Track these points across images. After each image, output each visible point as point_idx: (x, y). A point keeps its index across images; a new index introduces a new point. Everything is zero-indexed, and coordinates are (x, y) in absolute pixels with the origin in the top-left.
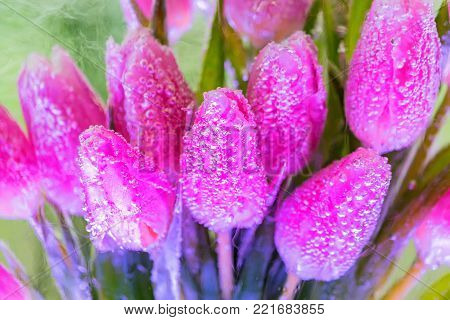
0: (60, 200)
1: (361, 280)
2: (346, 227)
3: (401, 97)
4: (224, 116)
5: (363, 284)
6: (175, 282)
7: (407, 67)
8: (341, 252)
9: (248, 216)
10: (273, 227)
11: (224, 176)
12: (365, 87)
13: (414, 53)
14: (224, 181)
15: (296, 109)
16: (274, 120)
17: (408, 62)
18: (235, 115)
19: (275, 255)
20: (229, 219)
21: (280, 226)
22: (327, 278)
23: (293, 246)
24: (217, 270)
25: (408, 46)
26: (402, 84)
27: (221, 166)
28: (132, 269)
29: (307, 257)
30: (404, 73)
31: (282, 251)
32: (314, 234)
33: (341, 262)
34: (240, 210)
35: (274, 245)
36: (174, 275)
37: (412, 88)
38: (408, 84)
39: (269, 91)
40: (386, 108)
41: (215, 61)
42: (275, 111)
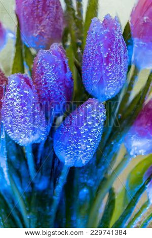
1: (99, 165)
2: (85, 138)
3: (107, 72)
4: (18, 87)
5: (100, 167)
7: (109, 57)
8: (85, 151)
9: (38, 137)
10: (52, 142)
11: (22, 117)
12: (90, 68)
13: (112, 49)
14: (23, 120)
15: (57, 81)
16: (46, 88)
17: (109, 54)
18: (24, 86)
19: (55, 156)
20: (27, 139)
21: (55, 140)
22: (80, 165)
23: (62, 150)
24: (27, 166)
25: (109, 46)
26: (107, 65)
27: (20, 112)
29: (69, 155)
30: (108, 60)
31: (57, 154)
32: (70, 143)
33: (85, 156)
34: (33, 134)
35: (54, 152)
36: (5, 170)
37: (112, 66)
38: (110, 65)
39: (42, 74)
40: (102, 78)
42: (46, 84)
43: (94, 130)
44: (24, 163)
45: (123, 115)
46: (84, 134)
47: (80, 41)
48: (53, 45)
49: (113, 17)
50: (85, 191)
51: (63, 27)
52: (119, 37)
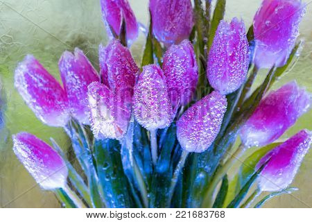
0: (78, 118)
1: (216, 153)
2: (207, 127)
3: (231, 68)
4: (152, 77)
5: (217, 155)
6: (131, 154)
7: (233, 55)
8: (205, 138)
9: (164, 123)
10: (175, 128)
11: (152, 104)
12: (215, 64)
13: (236, 49)
14: (152, 106)
15: (185, 74)
16: (175, 79)
17: (234, 53)
18: (156, 76)
19: (177, 142)
20: (154, 124)
21: (178, 128)
22: (199, 151)
23: (184, 136)
24: (150, 149)
25: (234, 45)
26: (232, 62)
27: (150, 99)
28: (111, 149)
29: (190, 141)
30: (232, 58)
31: (179, 140)
32: (193, 130)
33: (205, 143)
34: (160, 120)
35: (176, 138)
36: (131, 151)
37: (236, 64)
38: (234, 63)
39: (172, 66)
40: (225, 73)
41: (149, 54)
42: (175, 75)
43: (216, 120)
44: (147, 146)
45: (241, 108)
46: (206, 123)
47: (206, 39)
48: (184, 41)
49: (239, 20)
50: (201, 175)
51: (192, 25)
52: (243, 38)
